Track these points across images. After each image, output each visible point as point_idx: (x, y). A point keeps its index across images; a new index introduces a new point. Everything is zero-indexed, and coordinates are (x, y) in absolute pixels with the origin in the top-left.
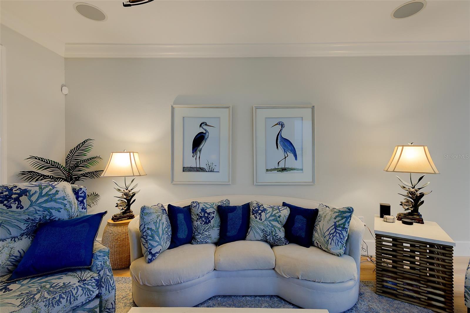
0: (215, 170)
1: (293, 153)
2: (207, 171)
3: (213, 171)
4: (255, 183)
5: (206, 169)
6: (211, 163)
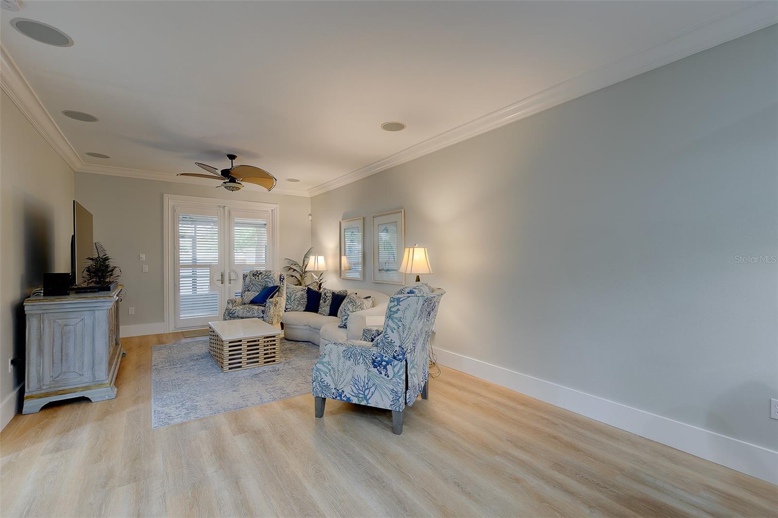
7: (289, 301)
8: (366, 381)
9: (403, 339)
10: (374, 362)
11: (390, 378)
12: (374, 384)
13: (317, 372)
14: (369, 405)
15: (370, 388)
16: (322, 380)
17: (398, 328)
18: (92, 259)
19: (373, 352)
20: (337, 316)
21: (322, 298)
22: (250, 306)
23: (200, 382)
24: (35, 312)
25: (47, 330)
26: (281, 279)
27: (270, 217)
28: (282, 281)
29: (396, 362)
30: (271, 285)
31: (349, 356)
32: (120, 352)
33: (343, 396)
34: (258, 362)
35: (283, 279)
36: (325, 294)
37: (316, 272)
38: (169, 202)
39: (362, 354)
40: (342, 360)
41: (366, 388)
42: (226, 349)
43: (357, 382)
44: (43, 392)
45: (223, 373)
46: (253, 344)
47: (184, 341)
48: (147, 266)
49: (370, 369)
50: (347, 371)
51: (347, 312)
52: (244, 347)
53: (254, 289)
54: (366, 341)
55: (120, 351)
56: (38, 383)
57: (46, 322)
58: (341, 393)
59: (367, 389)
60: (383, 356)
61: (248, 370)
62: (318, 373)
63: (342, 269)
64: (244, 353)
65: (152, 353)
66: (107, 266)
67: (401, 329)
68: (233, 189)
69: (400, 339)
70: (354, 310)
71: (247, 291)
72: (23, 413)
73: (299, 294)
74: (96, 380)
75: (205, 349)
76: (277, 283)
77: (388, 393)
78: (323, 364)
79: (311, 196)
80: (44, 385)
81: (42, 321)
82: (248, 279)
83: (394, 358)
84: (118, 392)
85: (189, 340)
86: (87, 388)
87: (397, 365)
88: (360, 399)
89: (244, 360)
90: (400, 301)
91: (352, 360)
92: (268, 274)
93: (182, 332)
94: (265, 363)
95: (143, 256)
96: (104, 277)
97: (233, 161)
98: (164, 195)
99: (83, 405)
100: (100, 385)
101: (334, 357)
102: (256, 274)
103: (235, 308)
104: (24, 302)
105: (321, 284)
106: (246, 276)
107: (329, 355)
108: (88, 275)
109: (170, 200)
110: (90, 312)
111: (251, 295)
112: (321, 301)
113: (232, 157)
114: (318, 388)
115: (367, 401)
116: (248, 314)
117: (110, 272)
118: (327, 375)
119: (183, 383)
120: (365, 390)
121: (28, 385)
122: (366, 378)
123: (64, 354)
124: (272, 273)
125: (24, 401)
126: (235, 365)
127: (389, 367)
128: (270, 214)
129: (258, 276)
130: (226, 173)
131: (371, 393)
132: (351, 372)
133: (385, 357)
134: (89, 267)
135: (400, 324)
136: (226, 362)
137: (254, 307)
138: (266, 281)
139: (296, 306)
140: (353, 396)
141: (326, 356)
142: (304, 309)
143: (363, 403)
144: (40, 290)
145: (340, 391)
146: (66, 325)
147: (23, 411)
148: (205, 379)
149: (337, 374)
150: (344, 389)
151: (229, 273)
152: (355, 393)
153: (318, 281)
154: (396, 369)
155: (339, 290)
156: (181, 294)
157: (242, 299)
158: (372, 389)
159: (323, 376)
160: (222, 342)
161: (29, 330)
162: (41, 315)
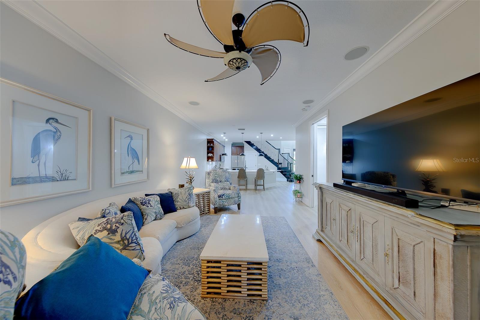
0: (70, 178)
1: (137, 160)
2: (58, 181)
3: (67, 180)
4: (113, 186)
5: (57, 178)
6: (65, 171)
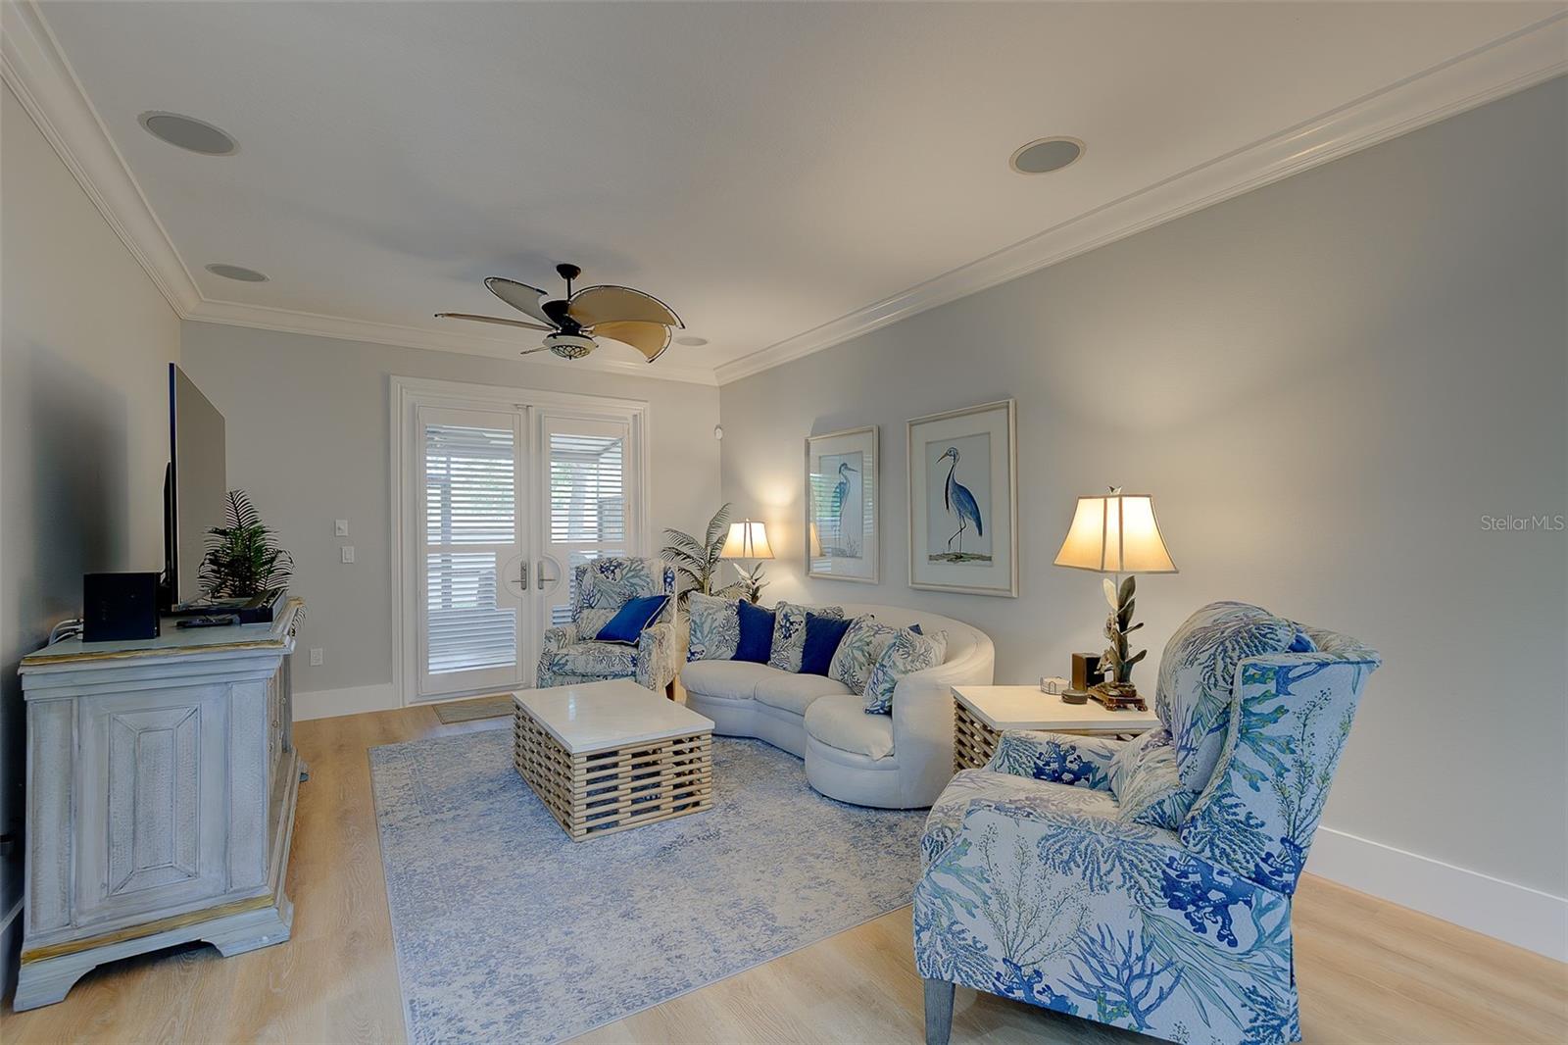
1: (974, 520)
7: (699, 635)
8: (1137, 950)
9: (1302, 814)
10: (1170, 888)
11: (1242, 947)
12: (1170, 964)
13: (936, 901)
14: (1145, 1031)
15: (1152, 974)
16: (956, 928)
17: (1281, 775)
18: (223, 533)
19: (1169, 853)
20: (827, 676)
21: (776, 626)
22: (601, 645)
23: (519, 877)
24: (52, 694)
25: (90, 744)
26: (668, 579)
27: (631, 431)
28: (670, 584)
29: (1268, 896)
30: (645, 594)
31: (1066, 857)
32: (295, 772)
33: (1037, 987)
34: (657, 808)
35: (673, 579)
36: (785, 616)
37: (743, 561)
38: (404, 393)
39: (1120, 857)
40: (1036, 867)
41: (1137, 970)
42: (580, 775)
43: (1097, 948)
44: (77, 934)
45: (574, 845)
46: (645, 759)
47: (444, 732)
48: (353, 548)
49: (1155, 911)
50: (1057, 907)
51: (890, 671)
52: (625, 769)
53: (603, 602)
54: (1018, 773)
55: (295, 768)
56: (63, 907)
57: (89, 723)
58: (1030, 978)
59: (1140, 976)
60: (1211, 868)
61: (635, 834)
62: (938, 901)
63: (811, 555)
64: (625, 786)
65: (371, 771)
66: (259, 550)
67: (1291, 778)
68: (571, 353)
69: (1286, 814)
70: (909, 668)
71: (587, 608)
72: (16, 1009)
73: (721, 616)
74: (235, 888)
75: (498, 759)
76: (659, 590)
77: (1234, 1003)
78: (959, 876)
79: (722, 384)
80: (81, 913)
81: (75, 719)
82: (588, 579)
83: (1261, 879)
84: (296, 913)
85: (455, 731)
86: (210, 914)
87: (1271, 906)
88: (1109, 1008)
89: (625, 805)
90: (1288, 681)
91: (1078, 872)
92: (636, 567)
93: (433, 706)
94: (676, 809)
95: (343, 525)
96: (252, 577)
97: (572, 281)
98: (392, 378)
99: (198, 965)
100: (247, 903)
101: (1003, 855)
102: (607, 568)
103: (565, 651)
104: (18, 665)
105: (758, 588)
106: (584, 572)
107: (984, 847)
108: (213, 571)
109: (404, 390)
110: (217, 688)
111: (601, 617)
112: (776, 635)
113: (568, 271)
114: (941, 951)
115: (1140, 1016)
116: (600, 668)
117: (265, 563)
118: (974, 911)
119: (473, 882)
120: (1132, 978)
121: (34, 914)
122: (1137, 941)
123: (140, 815)
124: (646, 564)
125: (19, 969)
126: (603, 819)
127: (1237, 911)
128: (631, 424)
129: (613, 571)
130: (557, 312)
131: (1154, 994)
132: (1070, 911)
133: (1221, 873)
134: (217, 551)
135: (1287, 760)
136: (580, 812)
137: (610, 647)
138: (632, 585)
139: (714, 647)
140: (1080, 993)
141: (973, 850)
142: (733, 655)
143: (1124, 1022)
144: (74, 624)
145: (1027, 971)
146: (147, 730)
147: (15, 1001)
148: (530, 867)
149: (1013, 915)
150: (1043, 967)
151: (540, 566)
152: (1087, 985)
153: (749, 582)
154: (1269, 922)
155: (824, 607)
156: (430, 607)
157: (578, 627)
158: (1164, 980)
159: (960, 913)
160: (569, 755)
161: (37, 749)
162: (71, 700)
